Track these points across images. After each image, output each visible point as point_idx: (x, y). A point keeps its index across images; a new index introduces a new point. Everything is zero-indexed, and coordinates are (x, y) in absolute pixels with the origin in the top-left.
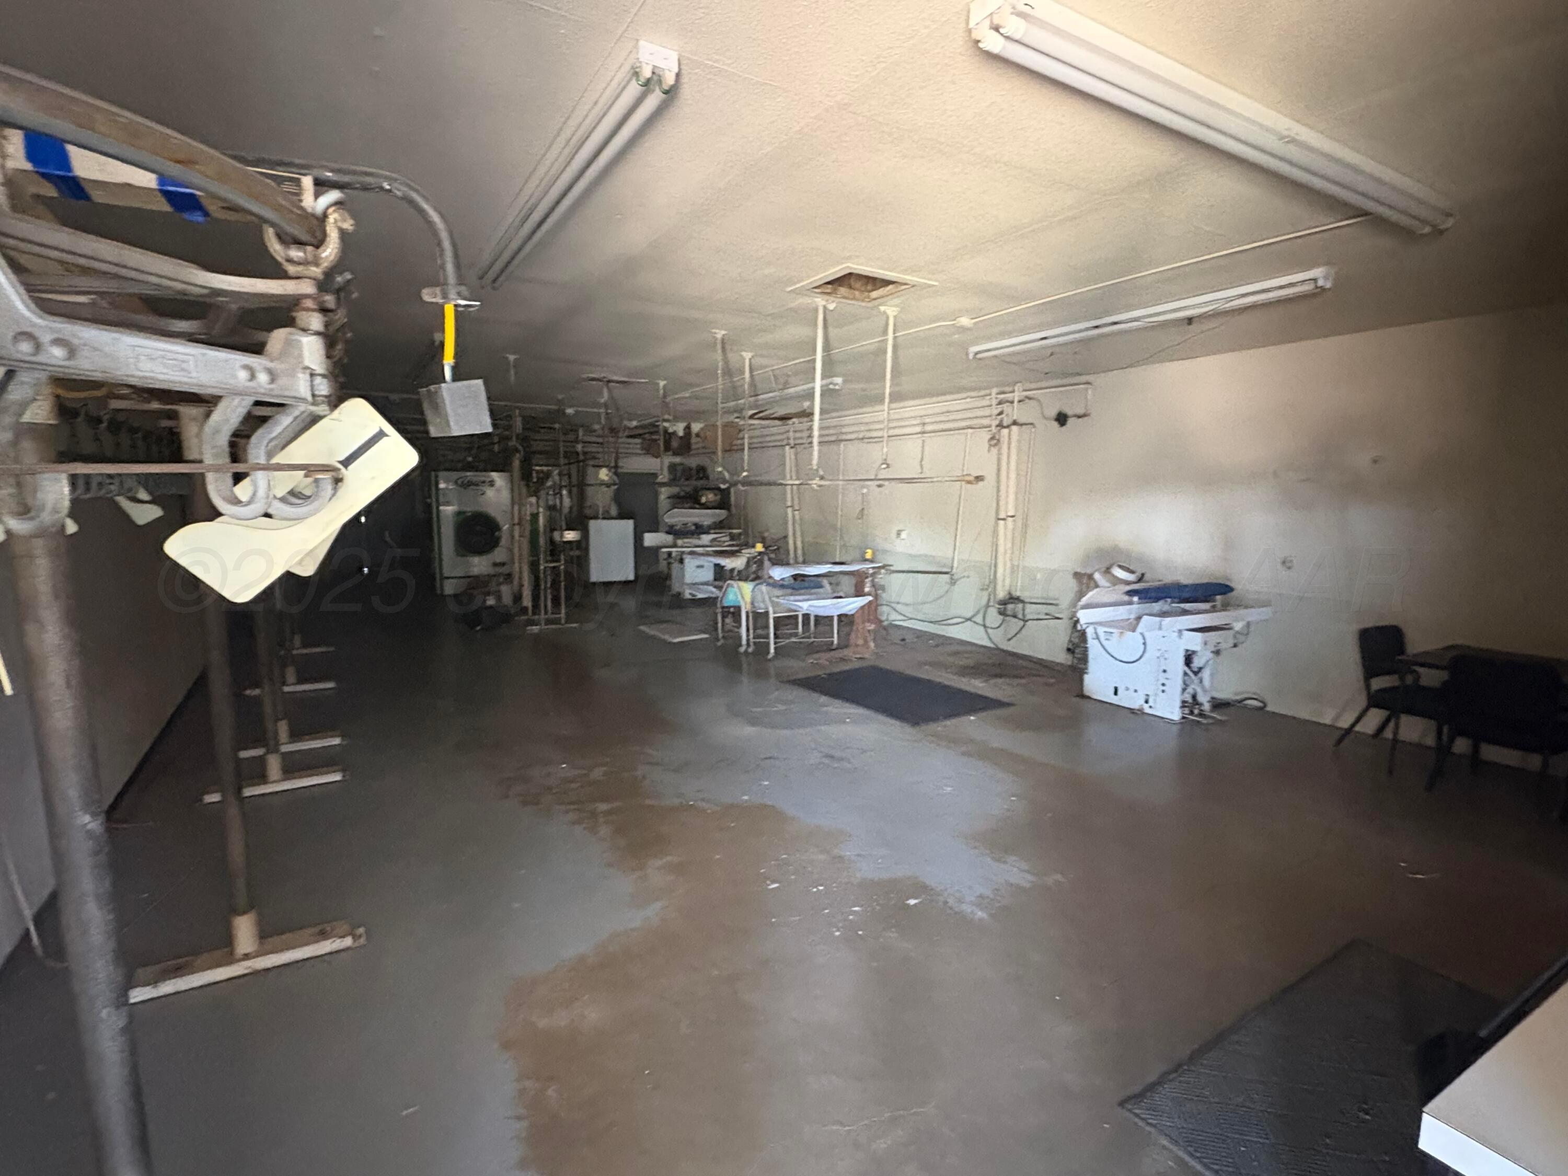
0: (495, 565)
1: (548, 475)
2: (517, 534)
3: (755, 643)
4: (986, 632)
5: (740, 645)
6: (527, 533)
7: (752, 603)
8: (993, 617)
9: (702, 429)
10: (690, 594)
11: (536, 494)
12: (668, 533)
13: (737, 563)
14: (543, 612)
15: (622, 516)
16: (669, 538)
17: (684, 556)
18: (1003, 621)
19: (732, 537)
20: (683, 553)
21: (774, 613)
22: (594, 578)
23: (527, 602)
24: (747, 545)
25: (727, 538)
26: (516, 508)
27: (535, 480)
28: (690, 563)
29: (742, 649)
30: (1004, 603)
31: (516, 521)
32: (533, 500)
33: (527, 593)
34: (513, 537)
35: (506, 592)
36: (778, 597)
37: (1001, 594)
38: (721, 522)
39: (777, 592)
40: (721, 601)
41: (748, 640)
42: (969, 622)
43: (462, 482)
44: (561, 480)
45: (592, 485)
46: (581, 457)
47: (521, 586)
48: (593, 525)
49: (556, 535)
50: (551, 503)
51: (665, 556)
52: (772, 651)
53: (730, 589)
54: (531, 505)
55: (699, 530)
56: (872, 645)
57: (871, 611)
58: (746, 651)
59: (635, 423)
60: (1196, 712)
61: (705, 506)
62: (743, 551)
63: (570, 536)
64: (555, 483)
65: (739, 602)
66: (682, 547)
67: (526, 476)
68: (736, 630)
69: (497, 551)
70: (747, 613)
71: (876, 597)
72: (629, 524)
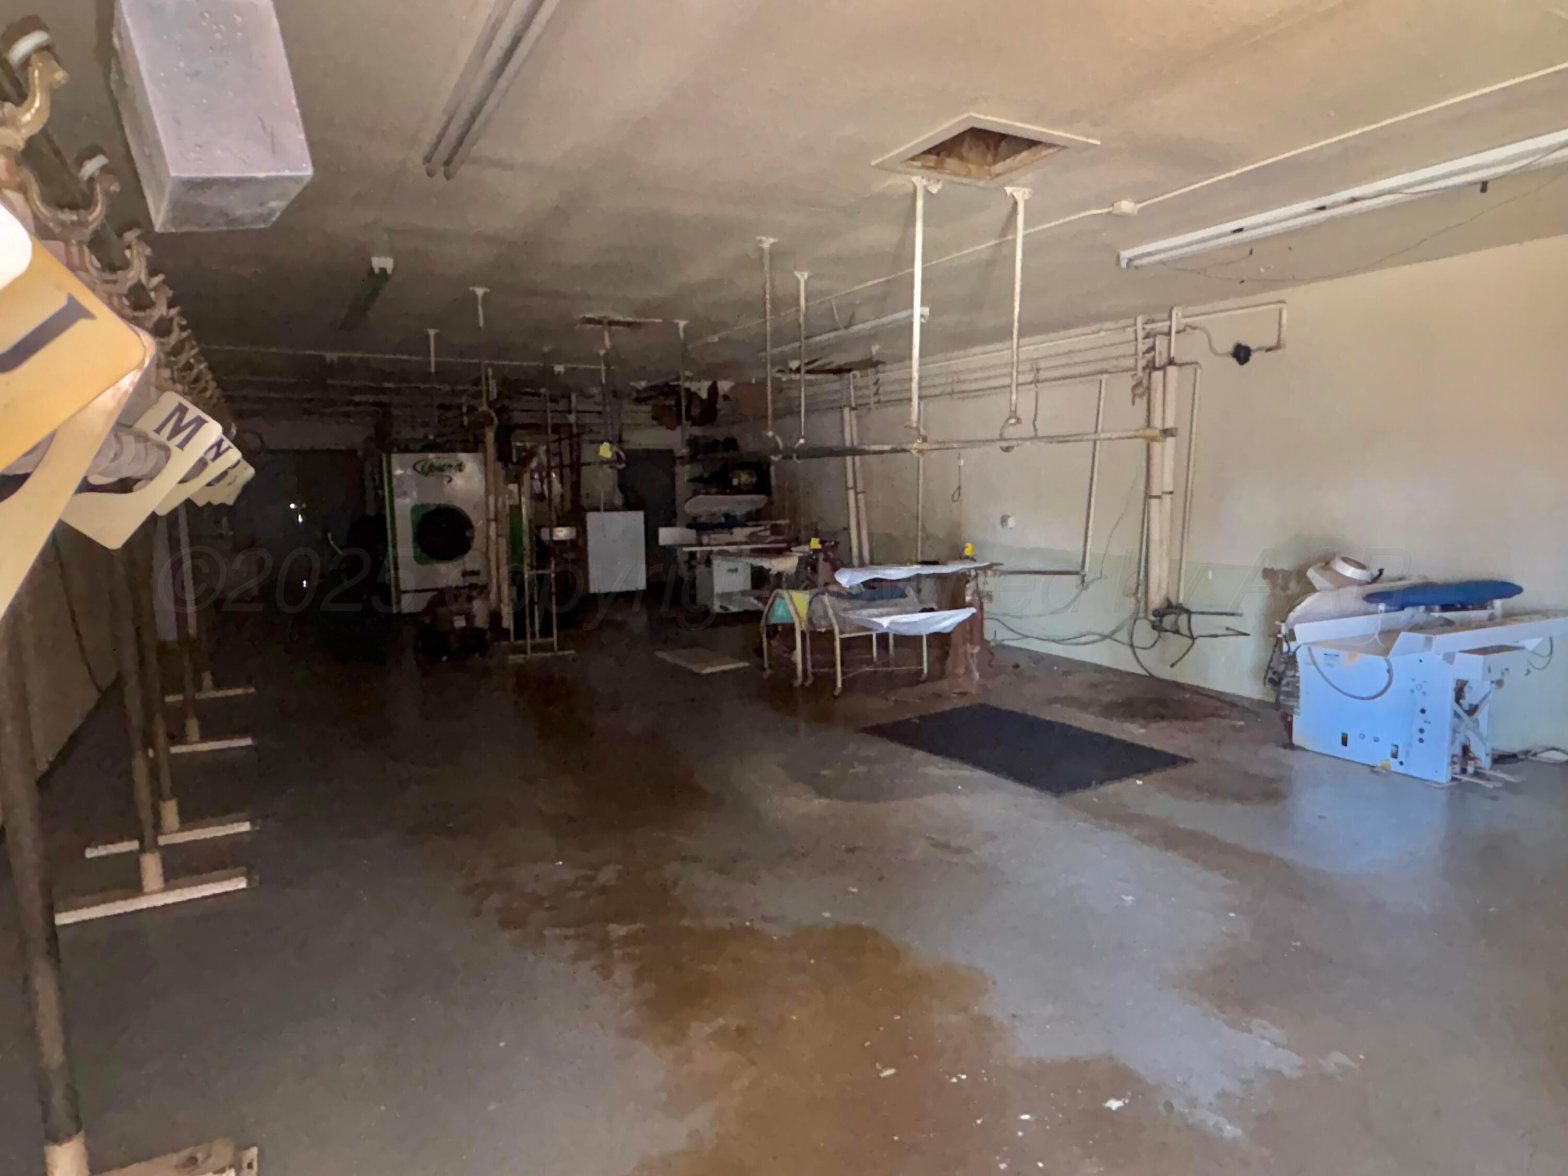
0: (465, 574)
1: (532, 454)
2: (492, 533)
3: (814, 674)
4: (1135, 654)
5: (794, 676)
6: (506, 531)
7: (810, 620)
8: (1144, 633)
9: (732, 388)
10: (721, 607)
11: (517, 479)
12: (689, 526)
13: (787, 564)
14: (528, 636)
15: (629, 506)
16: (691, 534)
17: (712, 557)
18: (1160, 637)
19: (775, 530)
20: (711, 552)
21: (841, 632)
22: (593, 589)
23: (508, 622)
24: (798, 542)
25: (768, 533)
26: (492, 499)
27: (515, 460)
28: (720, 567)
29: (798, 682)
30: (1159, 614)
31: (492, 516)
32: (513, 487)
33: (507, 612)
34: (488, 537)
35: (479, 608)
36: (845, 610)
37: (1156, 601)
38: (759, 511)
39: (846, 604)
40: (767, 618)
41: (805, 671)
42: (1108, 641)
43: (423, 467)
44: (549, 461)
45: (589, 464)
46: (575, 431)
47: (500, 600)
48: (592, 519)
49: (545, 534)
50: (537, 490)
51: (686, 558)
52: (839, 684)
53: (778, 601)
54: (511, 493)
55: (730, 522)
56: (977, 675)
57: (973, 627)
58: (802, 685)
59: (643, 384)
60: (1471, 769)
61: (738, 490)
62: (793, 549)
63: (562, 533)
64: (540, 464)
65: (792, 618)
66: (709, 545)
67: (503, 456)
68: (786, 655)
69: (467, 557)
70: (803, 634)
71: (981, 608)
72: (637, 518)
